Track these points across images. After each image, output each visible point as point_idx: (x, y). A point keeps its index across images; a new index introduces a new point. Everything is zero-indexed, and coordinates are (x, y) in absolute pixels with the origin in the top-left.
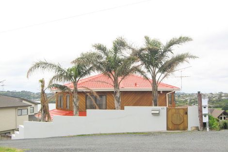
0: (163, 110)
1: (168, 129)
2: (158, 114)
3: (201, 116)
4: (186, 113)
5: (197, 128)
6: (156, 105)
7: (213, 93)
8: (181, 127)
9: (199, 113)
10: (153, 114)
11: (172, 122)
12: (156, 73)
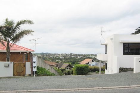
0: (11, 64)
1: (14, 75)
2: (8, 66)
3: (32, 68)
4: (25, 66)
5: (30, 75)
6: (8, 61)
7: (67, 54)
8: (22, 74)
9: (31, 66)
10: (5, 66)
11: (16, 71)
12: (9, 41)
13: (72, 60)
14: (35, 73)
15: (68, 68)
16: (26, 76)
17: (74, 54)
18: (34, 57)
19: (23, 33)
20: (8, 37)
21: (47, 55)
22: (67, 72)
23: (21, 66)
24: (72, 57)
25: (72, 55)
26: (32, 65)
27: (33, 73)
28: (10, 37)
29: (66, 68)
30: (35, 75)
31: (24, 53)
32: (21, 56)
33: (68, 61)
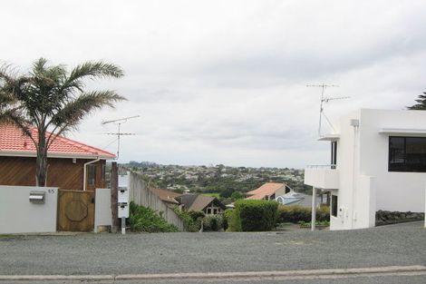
0: (52, 194)
1: (59, 228)
2: (41, 202)
3: (115, 206)
4: (93, 201)
5: (108, 229)
6: (42, 184)
7: (207, 166)
8: (84, 225)
9: (112, 201)
10: (31, 200)
11: (66, 215)
12: (46, 124)
13: (222, 187)
14: (123, 222)
15: (212, 211)
16: (96, 231)
17: (227, 168)
18: (122, 175)
19: (89, 102)
20: (42, 112)
21: (145, 170)
22: (208, 223)
23: (81, 201)
24: (223, 175)
25: (224, 170)
26: (114, 197)
27: (118, 222)
28: (47, 111)
29: (204, 210)
30: (123, 229)
31: (87, 160)
32: (77, 172)
33: (211, 188)
